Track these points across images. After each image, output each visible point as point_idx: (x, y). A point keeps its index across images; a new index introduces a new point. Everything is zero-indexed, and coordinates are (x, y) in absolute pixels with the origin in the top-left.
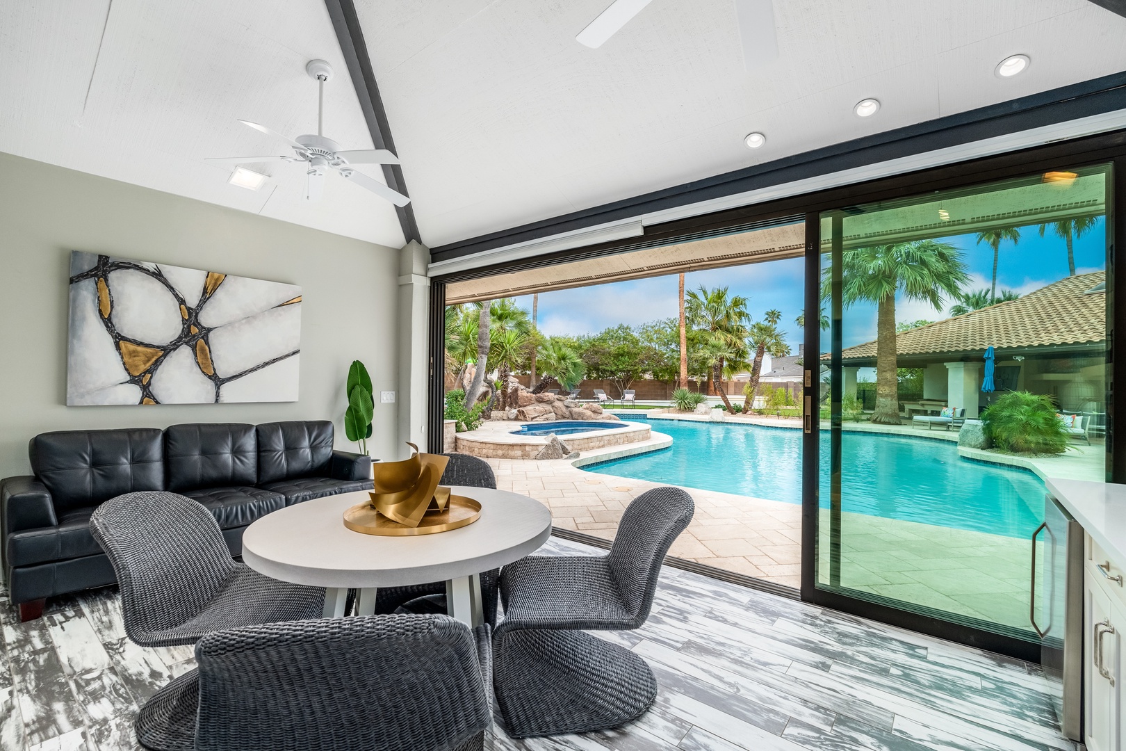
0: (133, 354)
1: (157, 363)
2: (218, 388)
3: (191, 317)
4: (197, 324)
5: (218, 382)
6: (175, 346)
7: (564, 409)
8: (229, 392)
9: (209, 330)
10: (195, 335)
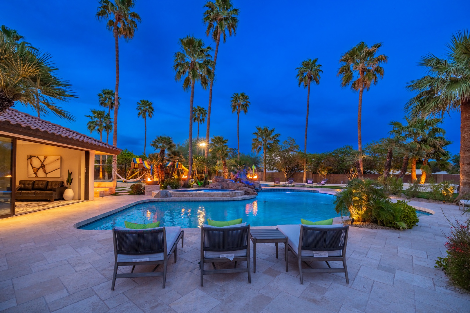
0: (35, 169)
1: (38, 171)
2: (46, 175)
3: (42, 163)
4: (43, 164)
5: (46, 174)
6: (40, 168)
8: (48, 175)
9: (45, 165)
10: (43, 166)
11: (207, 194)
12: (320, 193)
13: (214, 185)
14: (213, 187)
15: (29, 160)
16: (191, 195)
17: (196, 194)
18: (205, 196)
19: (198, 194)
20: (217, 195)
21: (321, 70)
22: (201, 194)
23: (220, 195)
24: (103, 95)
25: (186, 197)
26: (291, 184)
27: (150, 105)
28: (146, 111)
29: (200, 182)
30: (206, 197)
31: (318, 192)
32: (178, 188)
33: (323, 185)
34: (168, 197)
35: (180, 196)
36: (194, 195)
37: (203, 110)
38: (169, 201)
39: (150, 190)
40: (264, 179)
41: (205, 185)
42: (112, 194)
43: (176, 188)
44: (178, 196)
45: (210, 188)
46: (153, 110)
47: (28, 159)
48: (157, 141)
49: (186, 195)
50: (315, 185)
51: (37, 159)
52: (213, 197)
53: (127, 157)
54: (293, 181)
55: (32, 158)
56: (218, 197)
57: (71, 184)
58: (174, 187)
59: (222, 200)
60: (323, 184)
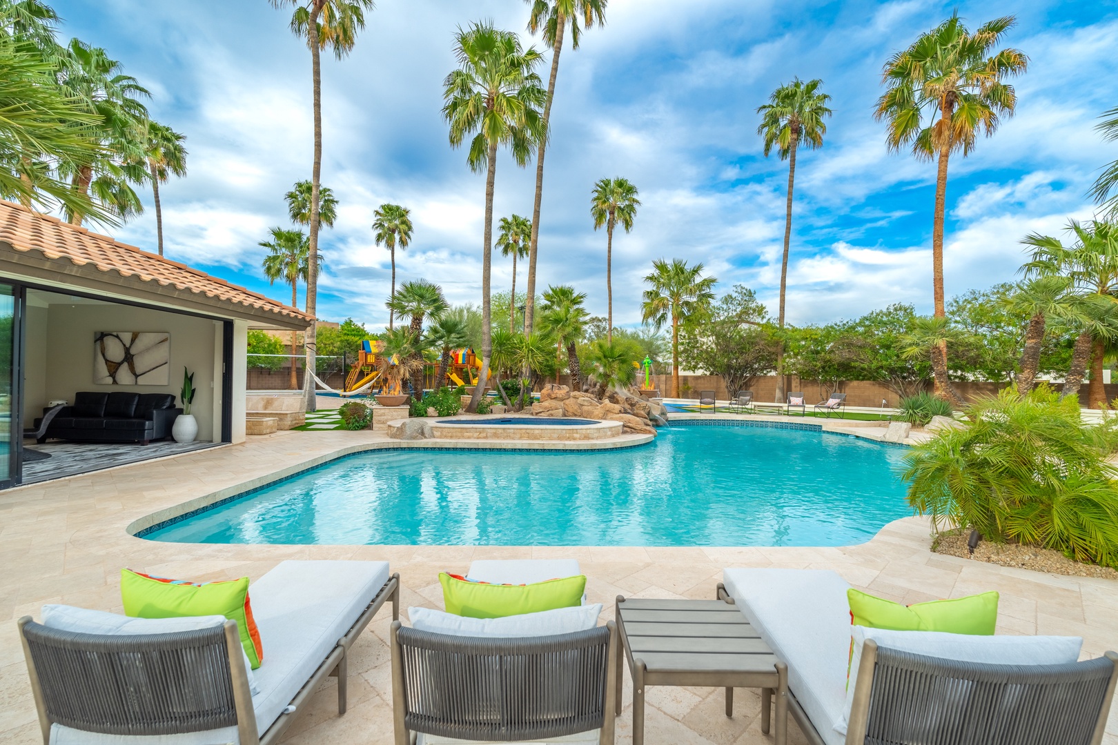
0: (110, 366)
1: (117, 369)
2: (136, 378)
3: (127, 350)
4: (129, 353)
5: (137, 376)
6: (122, 363)
7: (576, 407)
8: (141, 380)
9: (133, 355)
10: (129, 358)
11: (524, 431)
12: (824, 432)
13: (545, 408)
14: (541, 412)
15: (98, 342)
16: (483, 432)
17: (494, 431)
18: (518, 436)
19: (500, 431)
20: (549, 435)
21: (826, 110)
22: (508, 431)
23: (556, 436)
24: (298, 195)
25: (469, 438)
26: (743, 407)
27: (403, 216)
28: (394, 231)
29: (510, 399)
30: (521, 438)
31: (817, 429)
32: (454, 414)
33: (832, 411)
34: (425, 437)
35: (454, 434)
36: (489, 434)
37: (525, 226)
38: (426, 449)
39: (385, 417)
40: (674, 393)
41: (523, 407)
42: (297, 426)
43: (449, 415)
44: (450, 434)
45: (534, 414)
46: (410, 228)
47: (96, 341)
48: (404, 297)
49: (471, 434)
50: (810, 408)
51: (117, 340)
52: (538, 439)
53: (351, 338)
54: (748, 398)
55: (105, 339)
56: (550, 439)
57: (190, 403)
58: (443, 411)
59: (561, 447)
60: (832, 408)
